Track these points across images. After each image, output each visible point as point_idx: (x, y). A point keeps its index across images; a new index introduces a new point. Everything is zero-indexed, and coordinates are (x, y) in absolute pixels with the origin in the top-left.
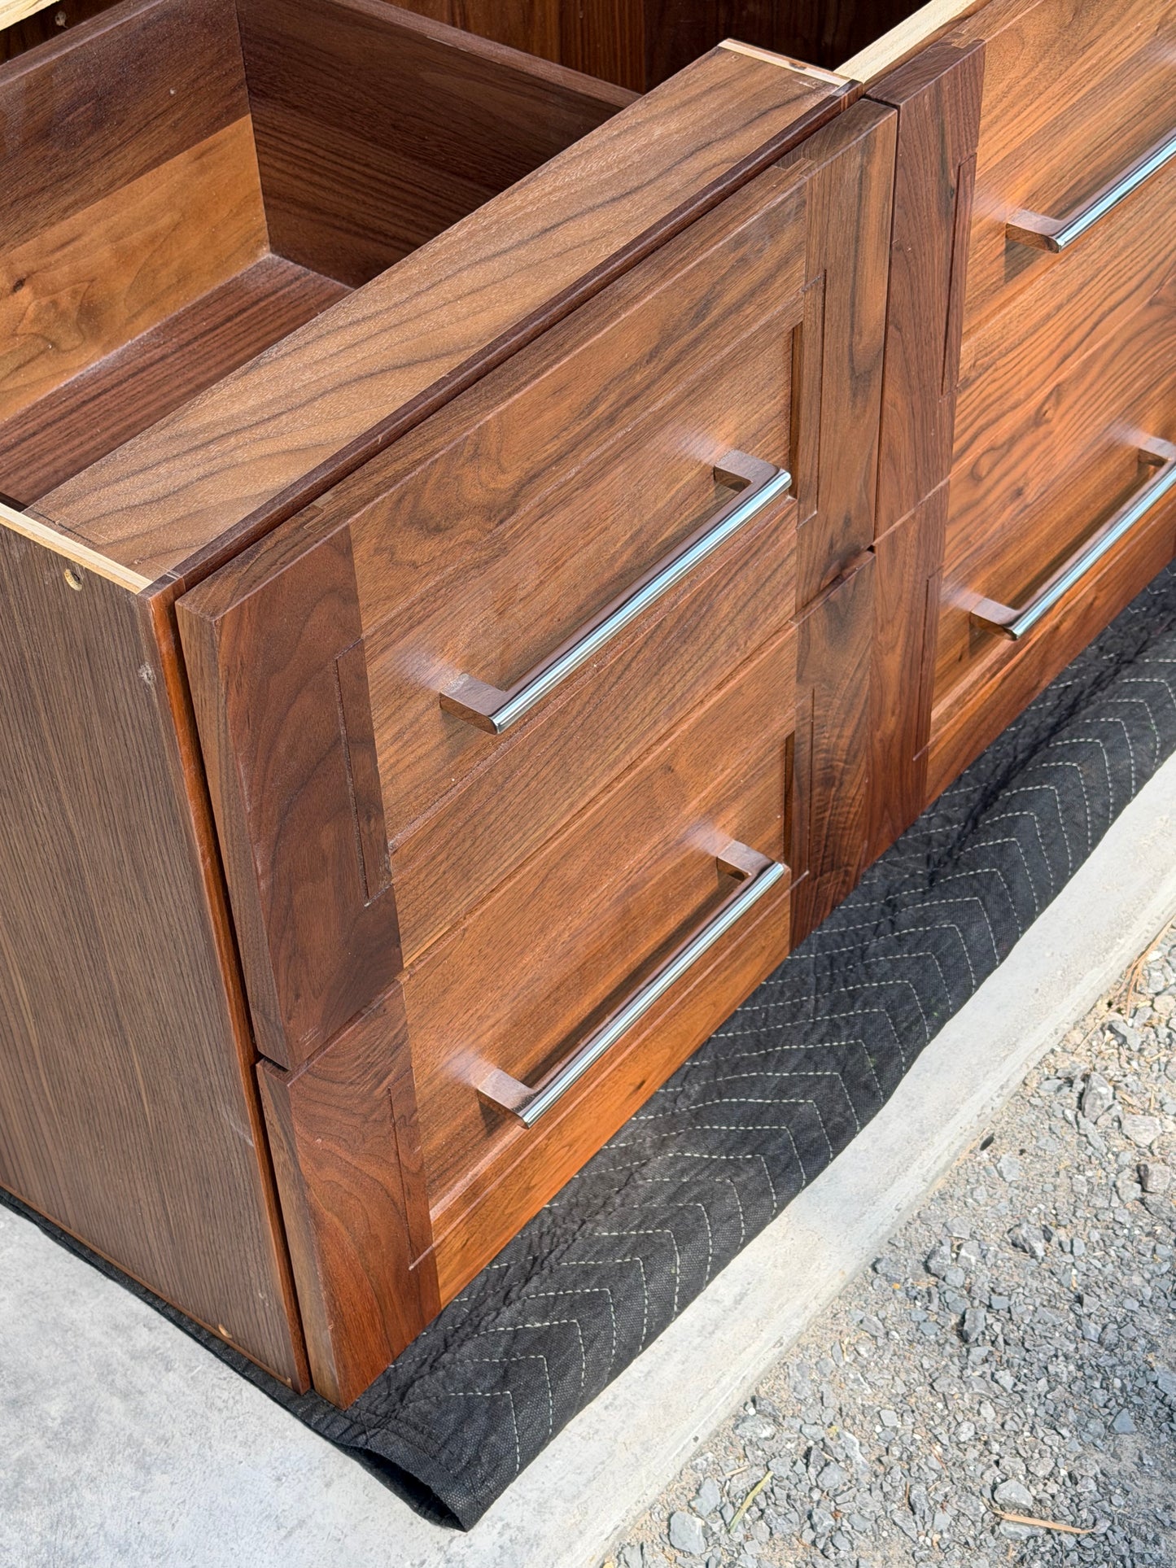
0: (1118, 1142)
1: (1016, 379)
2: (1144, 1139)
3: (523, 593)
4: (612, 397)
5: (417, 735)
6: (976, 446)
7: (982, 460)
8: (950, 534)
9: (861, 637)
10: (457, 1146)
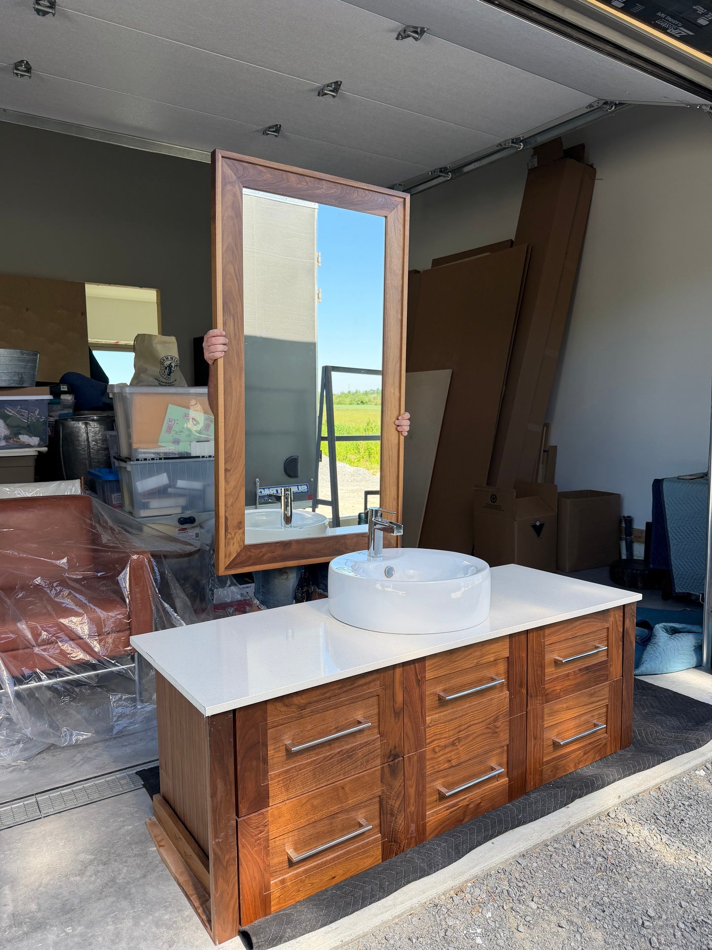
0: (443, 923)
1: (444, 731)
2: (450, 924)
3: (307, 729)
4: (330, 693)
5: (279, 751)
6: (433, 743)
7: (436, 748)
8: (428, 763)
9: (400, 778)
10: (280, 866)
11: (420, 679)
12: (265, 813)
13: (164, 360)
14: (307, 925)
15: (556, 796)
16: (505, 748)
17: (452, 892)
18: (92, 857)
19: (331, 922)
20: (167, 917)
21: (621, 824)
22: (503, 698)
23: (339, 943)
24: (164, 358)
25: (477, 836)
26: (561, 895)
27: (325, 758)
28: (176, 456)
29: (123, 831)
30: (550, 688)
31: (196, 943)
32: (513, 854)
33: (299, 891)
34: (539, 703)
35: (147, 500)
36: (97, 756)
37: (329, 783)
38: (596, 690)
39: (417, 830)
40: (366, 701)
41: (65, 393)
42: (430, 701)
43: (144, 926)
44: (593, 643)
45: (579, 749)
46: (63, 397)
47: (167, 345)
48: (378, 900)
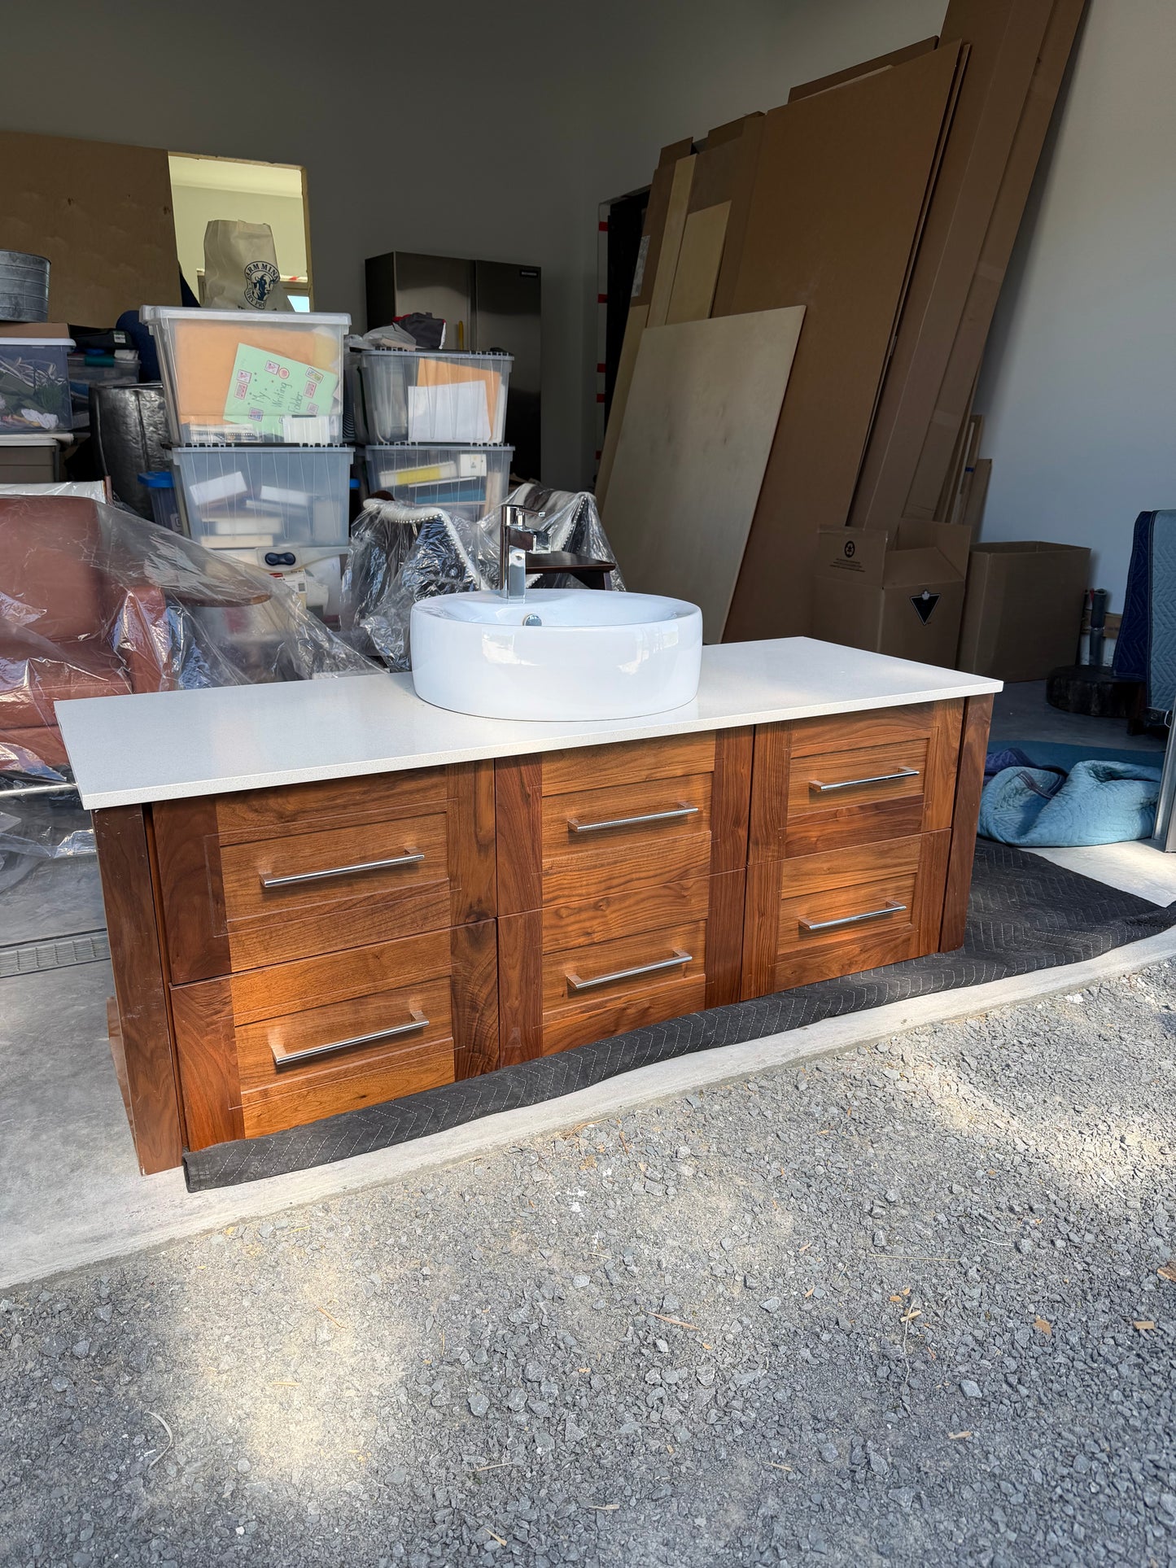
1: (579, 884)
5: (246, 885)
6: (556, 902)
7: (563, 910)
8: (544, 933)
9: (490, 952)
10: (260, 1069)
11: (531, 793)
12: (224, 983)
13: (250, 270)
14: (290, 1159)
15: (785, 1009)
16: (702, 924)
17: (557, 1134)
18: (8, 1043)
19: (335, 1160)
20: (85, 1132)
21: (894, 1064)
22: (700, 840)
23: (339, 1190)
24: (252, 266)
25: (624, 1054)
26: (745, 1156)
27: (339, 905)
28: (258, 442)
29: (70, 1011)
30: (795, 833)
31: (114, 1170)
32: (681, 1088)
33: (296, 1110)
34: (773, 856)
35: (211, 520)
36: (74, 908)
37: (348, 946)
38: (893, 846)
39: (526, 1039)
40: (421, 820)
41: (122, 347)
42: (552, 832)
43: (46, 1141)
44: (893, 764)
45: (852, 942)
46: (119, 354)
47: (255, 240)
48: (425, 1134)
